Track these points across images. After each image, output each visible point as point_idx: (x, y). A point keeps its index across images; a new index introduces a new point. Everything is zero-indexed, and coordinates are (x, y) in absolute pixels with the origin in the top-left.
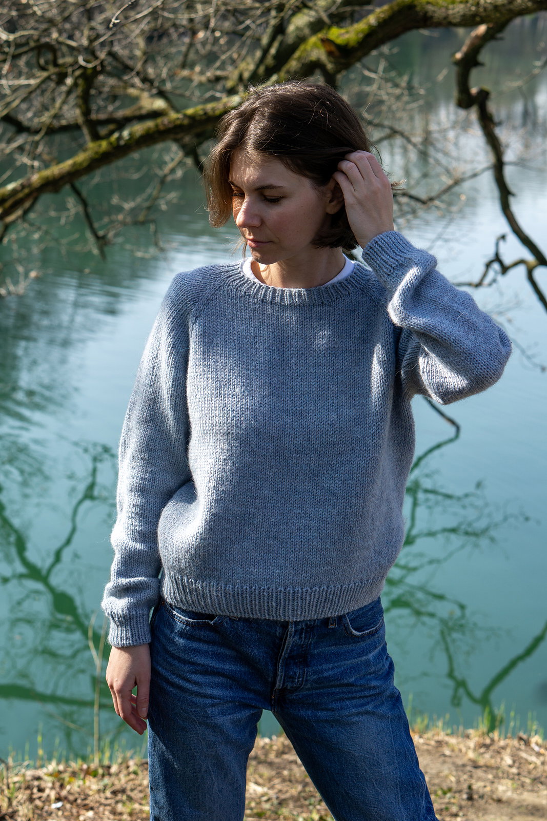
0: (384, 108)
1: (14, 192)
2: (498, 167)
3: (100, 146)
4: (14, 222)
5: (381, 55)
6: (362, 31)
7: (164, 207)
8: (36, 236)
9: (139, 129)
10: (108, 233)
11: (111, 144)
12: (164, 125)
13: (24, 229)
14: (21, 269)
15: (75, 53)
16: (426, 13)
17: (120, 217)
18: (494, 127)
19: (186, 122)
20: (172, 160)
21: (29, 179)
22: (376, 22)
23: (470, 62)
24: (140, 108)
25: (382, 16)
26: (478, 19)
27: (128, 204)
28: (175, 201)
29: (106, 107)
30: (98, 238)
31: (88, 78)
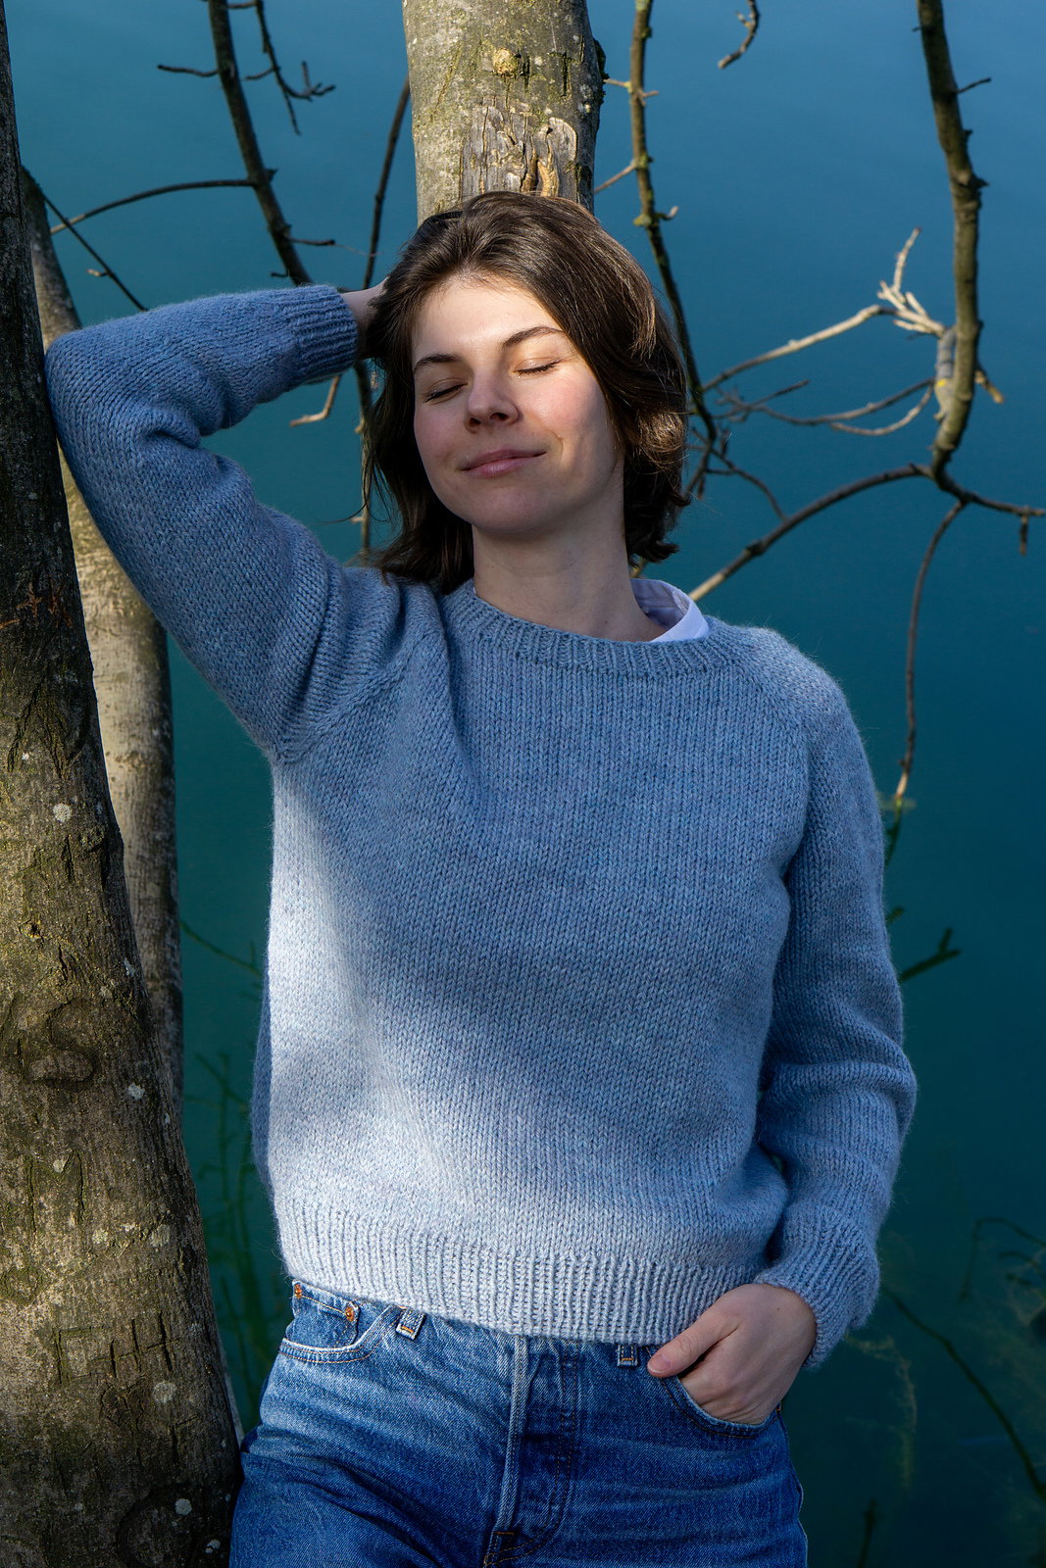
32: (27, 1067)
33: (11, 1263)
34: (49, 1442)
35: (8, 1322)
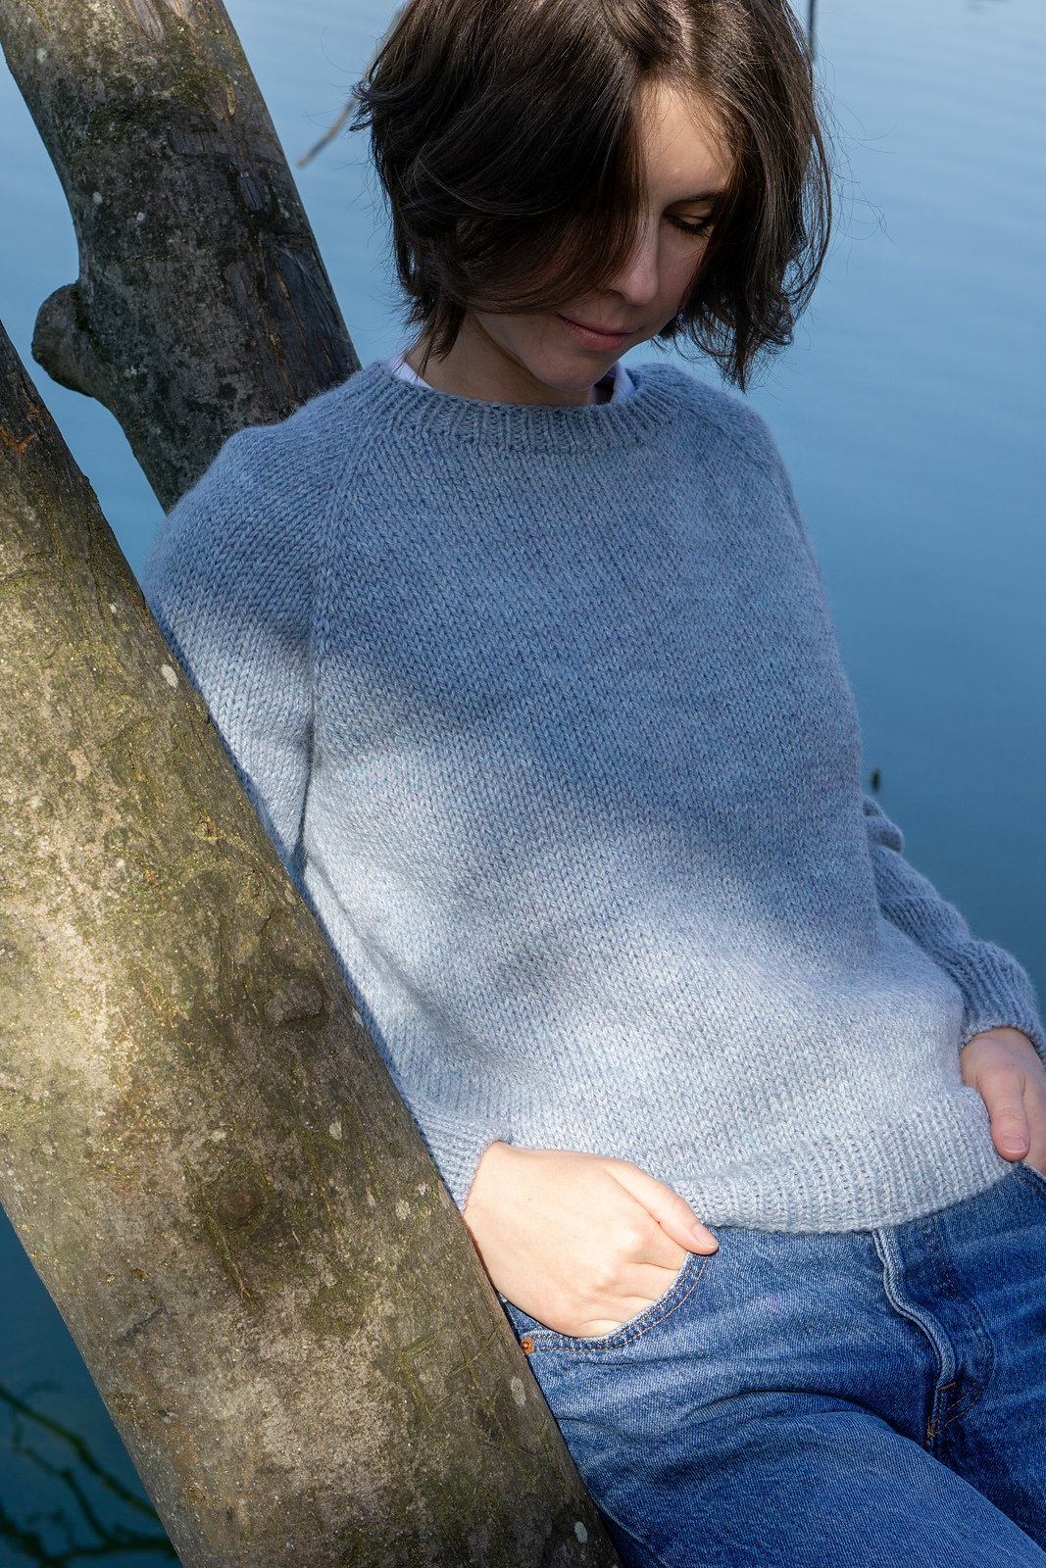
32: (263, 1011)
33: (318, 1283)
34: (427, 1506)
35: (334, 1366)
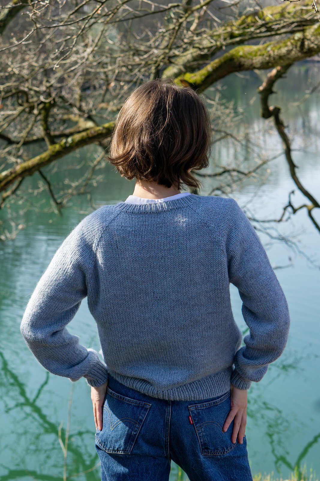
0: (220, 121)
1: (6, 176)
2: (288, 152)
3: (55, 148)
4: (8, 197)
5: (217, 90)
6: (204, 75)
7: (95, 184)
8: (20, 202)
9: (77, 137)
10: (63, 200)
11: (61, 146)
12: (92, 134)
13: (13, 199)
14: (13, 224)
15: (38, 94)
16: (240, 63)
17: (70, 191)
18: (284, 129)
19: (104, 131)
20: (99, 156)
21: (15, 169)
22: (212, 69)
23: (268, 92)
24: (79, 127)
25: (215, 65)
26: (270, 64)
27: (74, 183)
28: (101, 180)
29: (59, 128)
30: (57, 203)
31: (47, 109)
